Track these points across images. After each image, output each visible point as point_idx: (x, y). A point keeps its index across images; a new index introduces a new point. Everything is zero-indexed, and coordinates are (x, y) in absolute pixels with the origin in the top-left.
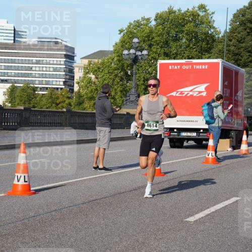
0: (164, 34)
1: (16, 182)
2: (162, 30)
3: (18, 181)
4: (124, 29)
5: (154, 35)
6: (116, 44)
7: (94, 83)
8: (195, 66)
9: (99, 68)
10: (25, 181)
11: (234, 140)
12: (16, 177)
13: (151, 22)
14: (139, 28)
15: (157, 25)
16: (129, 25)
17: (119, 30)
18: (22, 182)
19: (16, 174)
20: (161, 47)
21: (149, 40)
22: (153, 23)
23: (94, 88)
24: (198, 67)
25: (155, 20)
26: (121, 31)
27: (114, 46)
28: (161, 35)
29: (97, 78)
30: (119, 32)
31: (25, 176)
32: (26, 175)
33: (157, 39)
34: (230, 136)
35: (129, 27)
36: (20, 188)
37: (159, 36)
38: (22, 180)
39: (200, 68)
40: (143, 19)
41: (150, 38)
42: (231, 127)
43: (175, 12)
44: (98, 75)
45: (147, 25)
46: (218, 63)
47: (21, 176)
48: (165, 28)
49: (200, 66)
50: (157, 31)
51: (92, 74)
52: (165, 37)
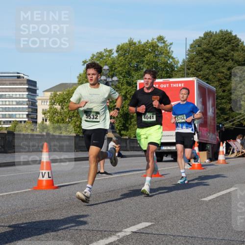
0: (126, 64)
1: (41, 178)
2: (124, 61)
3: (43, 177)
4: (88, 60)
5: (117, 65)
6: (80, 75)
7: (60, 113)
8: (172, 85)
9: (64, 99)
10: (49, 177)
11: (211, 152)
12: (41, 173)
13: (113, 54)
14: (101, 60)
15: (119, 56)
16: (92, 56)
17: (83, 62)
18: (46, 178)
19: (41, 171)
20: (124, 77)
21: (112, 70)
22: (115, 55)
23: (61, 118)
24: (174, 85)
25: (117, 52)
26: (84, 62)
27: (78, 77)
28: (124, 65)
29: (62, 108)
30: (83, 64)
31: (48, 173)
32: (49, 171)
33: (119, 69)
34: (206, 149)
35: (92, 58)
36: (44, 183)
37: (121, 66)
38: (46, 176)
39: (177, 86)
40: (106, 50)
41: (113, 69)
42: (207, 141)
43: (135, 44)
44: (64, 106)
45: (110, 56)
46: (193, 81)
47: (45, 173)
48: (126, 58)
49: (177, 84)
50: (119, 62)
51: (58, 104)
52: (127, 67)
